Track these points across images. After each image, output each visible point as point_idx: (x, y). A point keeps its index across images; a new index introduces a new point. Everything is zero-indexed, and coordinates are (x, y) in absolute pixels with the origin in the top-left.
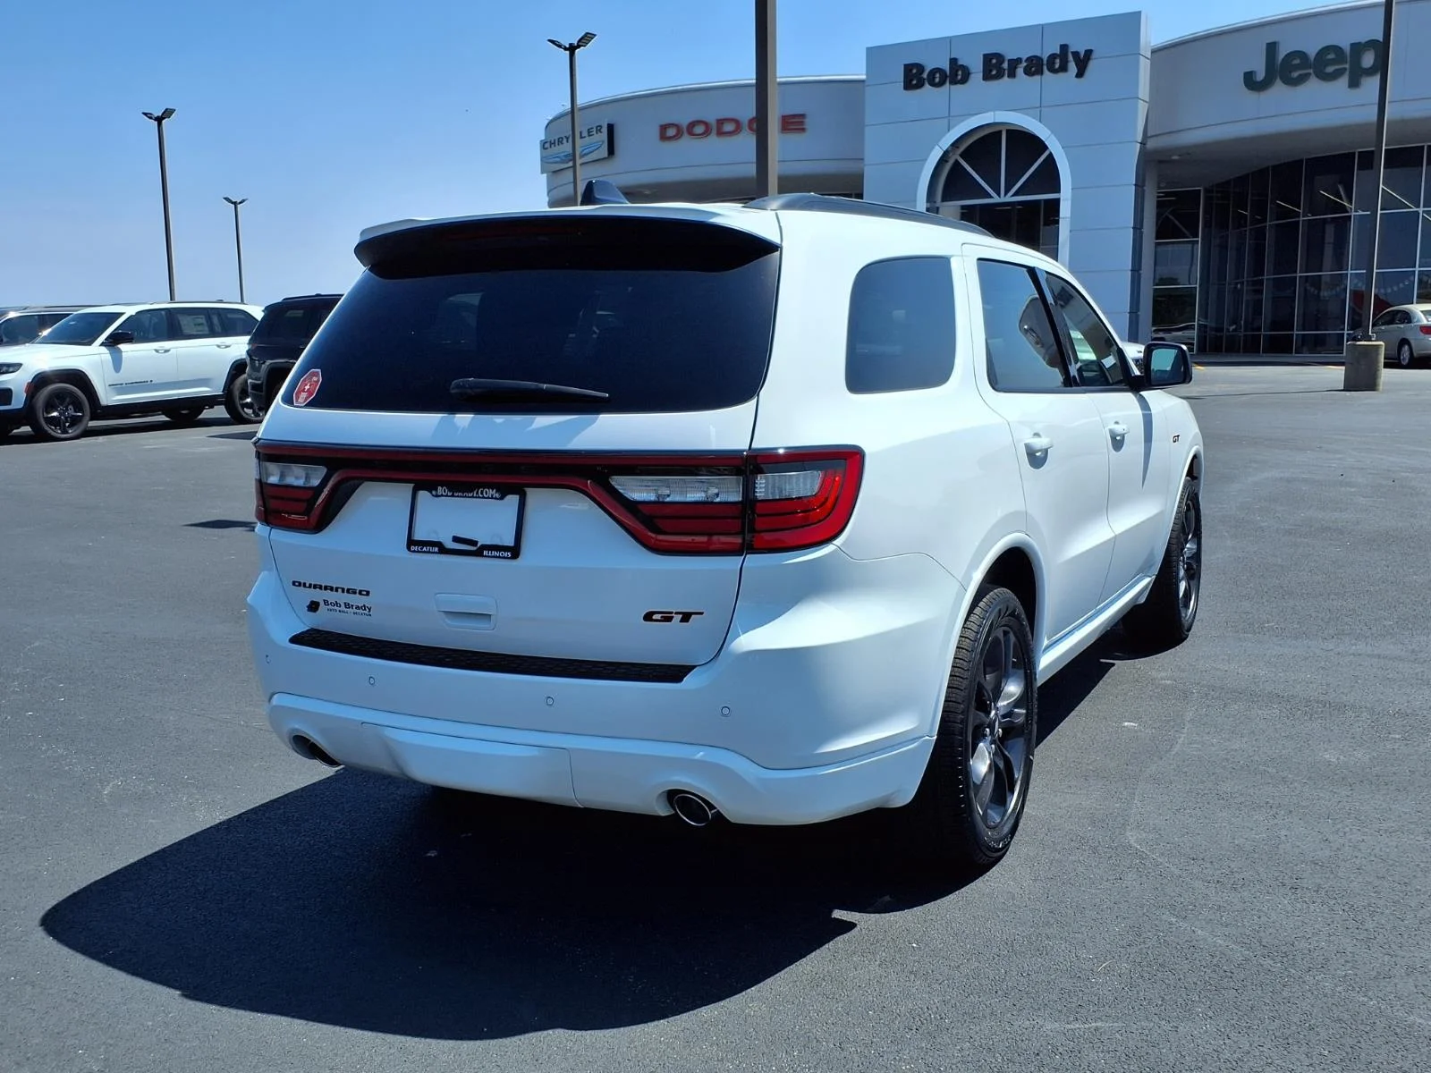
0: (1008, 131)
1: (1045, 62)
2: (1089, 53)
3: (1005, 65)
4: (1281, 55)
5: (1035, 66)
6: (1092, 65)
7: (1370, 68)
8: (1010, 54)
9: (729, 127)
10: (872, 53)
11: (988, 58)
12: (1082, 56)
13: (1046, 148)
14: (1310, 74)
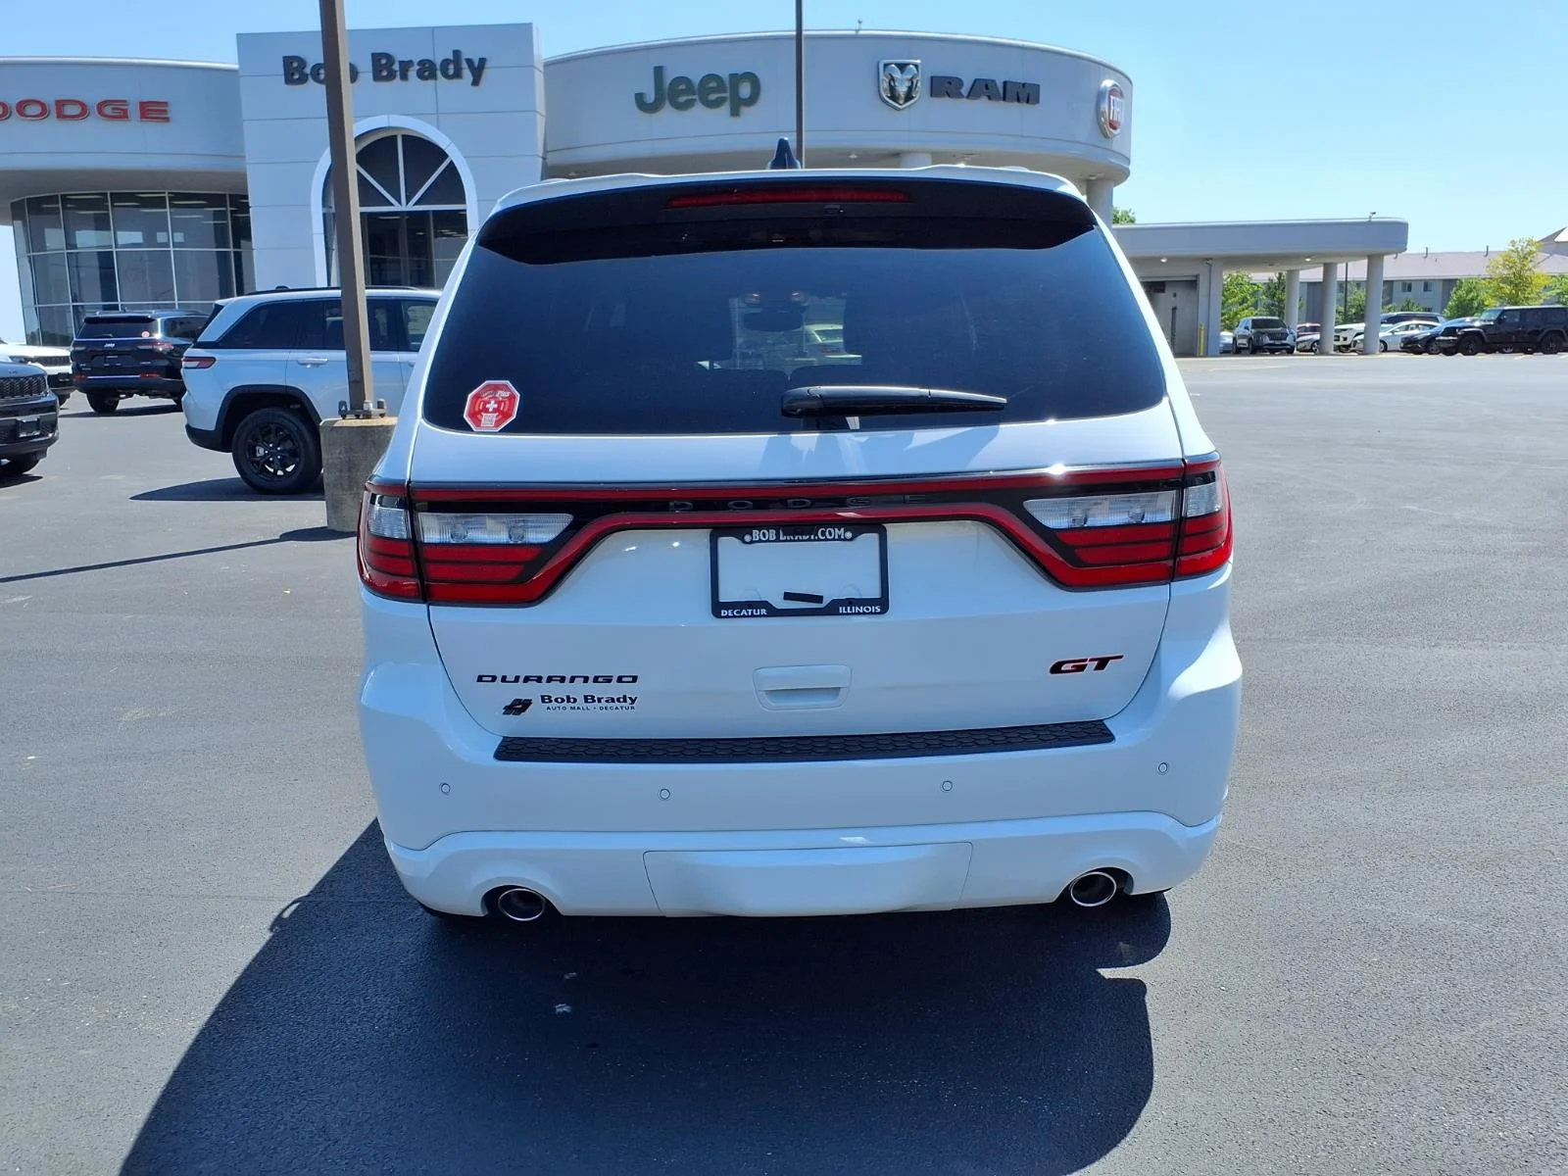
0: (403, 136)
1: (438, 67)
2: (483, 61)
3: (396, 67)
4: (668, 79)
5: (427, 70)
6: (487, 74)
7: (749, 98)
8: (400, 55)
9: (71, 110)
10: (245, 41)
11: (376, 58)
12: (476, 64)
13: (446, 156)
14: (695, 100)
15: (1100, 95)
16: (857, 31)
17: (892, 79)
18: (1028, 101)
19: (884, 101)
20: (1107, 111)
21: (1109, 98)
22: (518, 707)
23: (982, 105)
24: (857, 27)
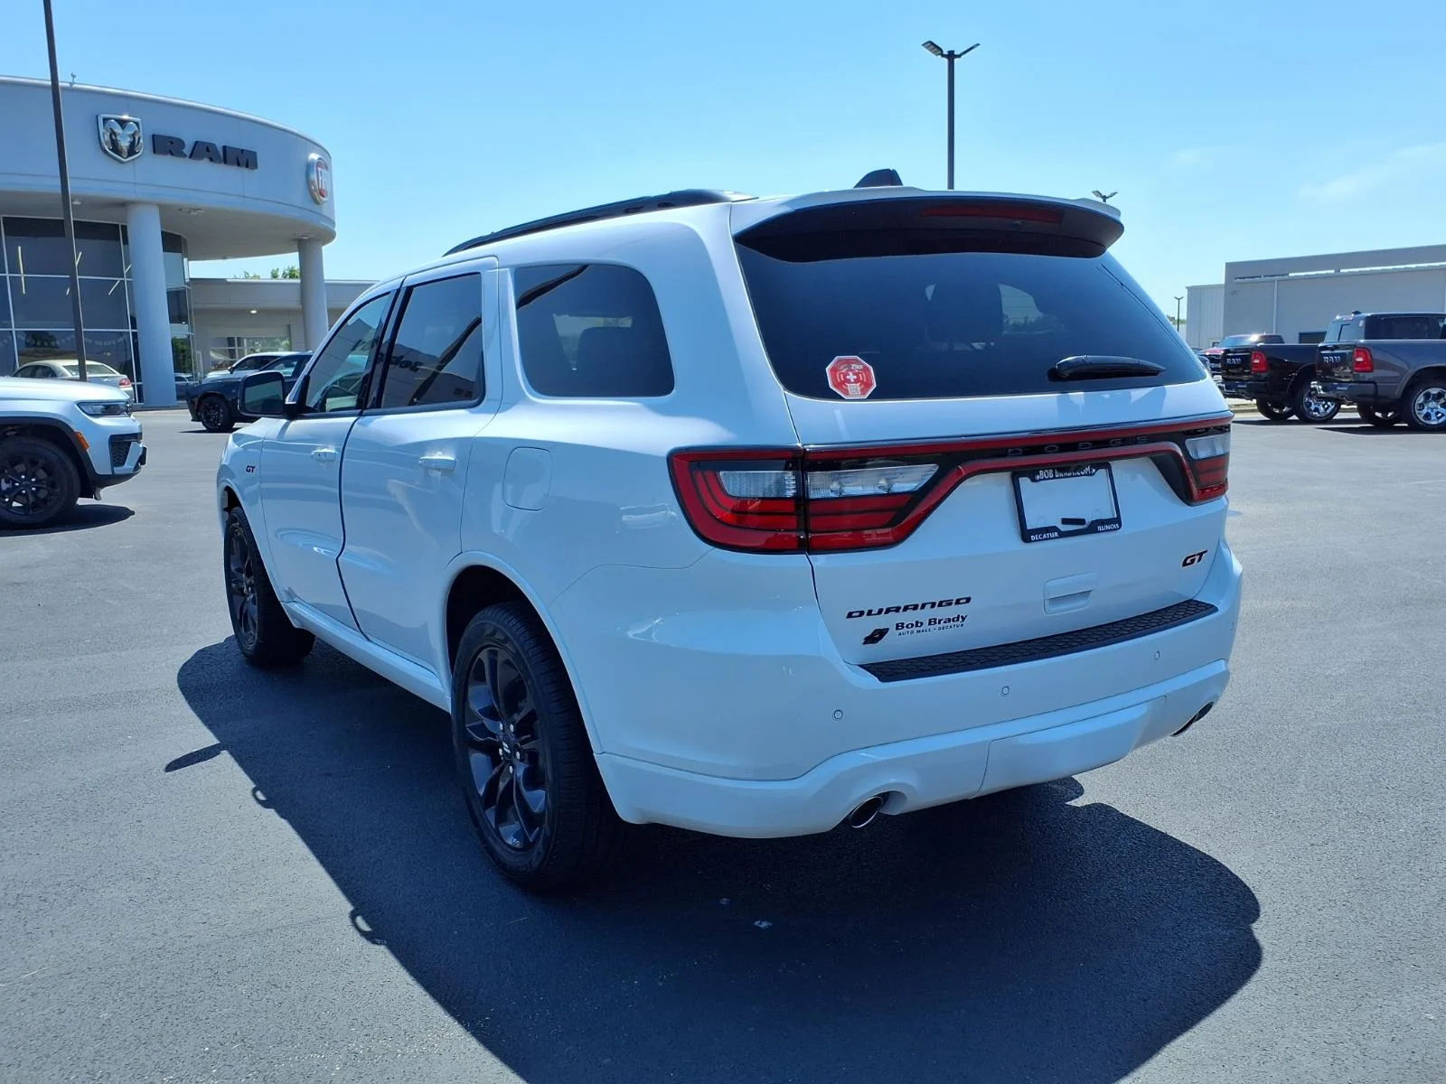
15: (309, 167)
16: (71, 84)
17: (113, 133)
18: (247, 166)
19: (105, 151)
20: (316, 180)
21: (317, 170)
22: (876, 637)
23: (204, 165)
24: (71, 80)
